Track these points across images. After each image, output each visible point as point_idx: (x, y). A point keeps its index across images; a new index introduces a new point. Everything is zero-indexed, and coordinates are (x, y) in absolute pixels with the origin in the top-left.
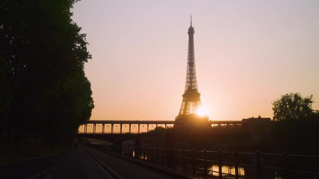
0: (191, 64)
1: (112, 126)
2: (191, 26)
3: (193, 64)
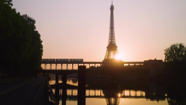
0: (112, 28)
2: (112, 4)
3: (113, 28)
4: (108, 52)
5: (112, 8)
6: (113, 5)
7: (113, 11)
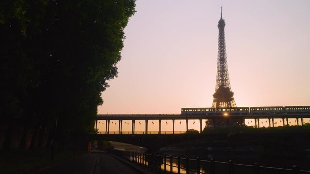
0: (222, 59)
1: (134, 122)
2: (221, 18)
3: (225, 59)
4: (215, 103)
5: (222, 24)
6: (223, 18)
7: (224, 29)
